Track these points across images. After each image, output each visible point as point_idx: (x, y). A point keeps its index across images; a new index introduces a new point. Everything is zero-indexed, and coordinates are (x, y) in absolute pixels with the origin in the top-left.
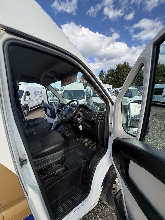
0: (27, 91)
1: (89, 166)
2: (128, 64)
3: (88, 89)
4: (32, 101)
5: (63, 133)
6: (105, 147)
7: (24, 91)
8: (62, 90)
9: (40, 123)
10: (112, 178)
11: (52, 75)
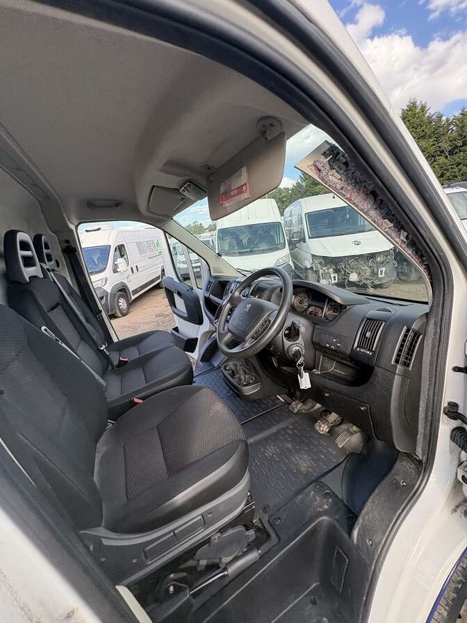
0: (118, 246)
1: (350, 532)
2: (423, 108)
3: (291, 216)
4: (135, 270)
5: (234, 381)
6: (420, 462)
7: (110, 246)
8: (212, 228)
9: (157, 353)
10: (456, 589)
11: (172, 181)
